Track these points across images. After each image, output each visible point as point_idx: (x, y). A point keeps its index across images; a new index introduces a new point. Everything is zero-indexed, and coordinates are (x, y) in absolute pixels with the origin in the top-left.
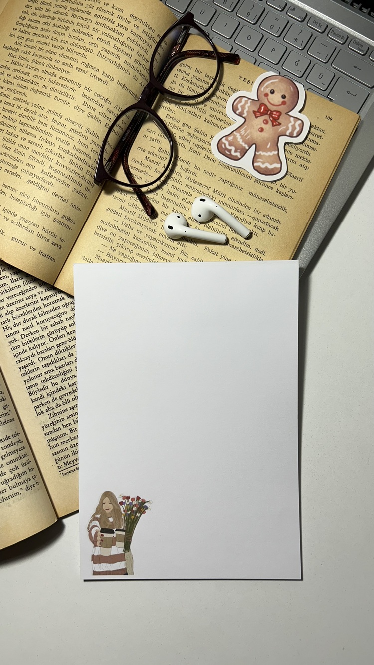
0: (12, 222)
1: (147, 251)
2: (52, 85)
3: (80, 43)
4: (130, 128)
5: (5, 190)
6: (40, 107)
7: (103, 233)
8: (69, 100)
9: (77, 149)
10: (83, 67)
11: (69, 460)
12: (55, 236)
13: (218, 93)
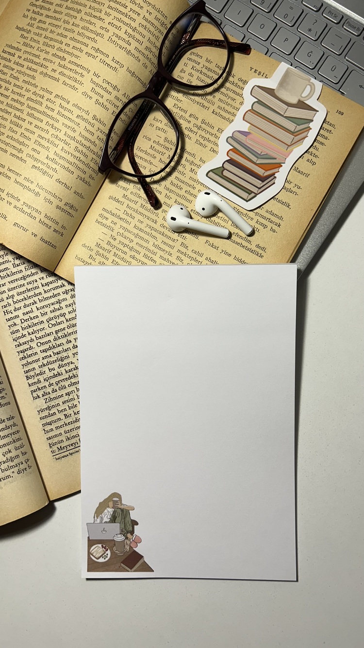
0: (15, 207)
1: (147, 241)
2: (61, 69)
3: (91, 27)
4: (137, 117)
5: (10, 174)
6: (47, 91)
7: (104, 221)
8: (77, 85)
9: (83, 136)
10: (93, 52)
11: (63, 445)
12: (57, 223)
13: (227, 85)
